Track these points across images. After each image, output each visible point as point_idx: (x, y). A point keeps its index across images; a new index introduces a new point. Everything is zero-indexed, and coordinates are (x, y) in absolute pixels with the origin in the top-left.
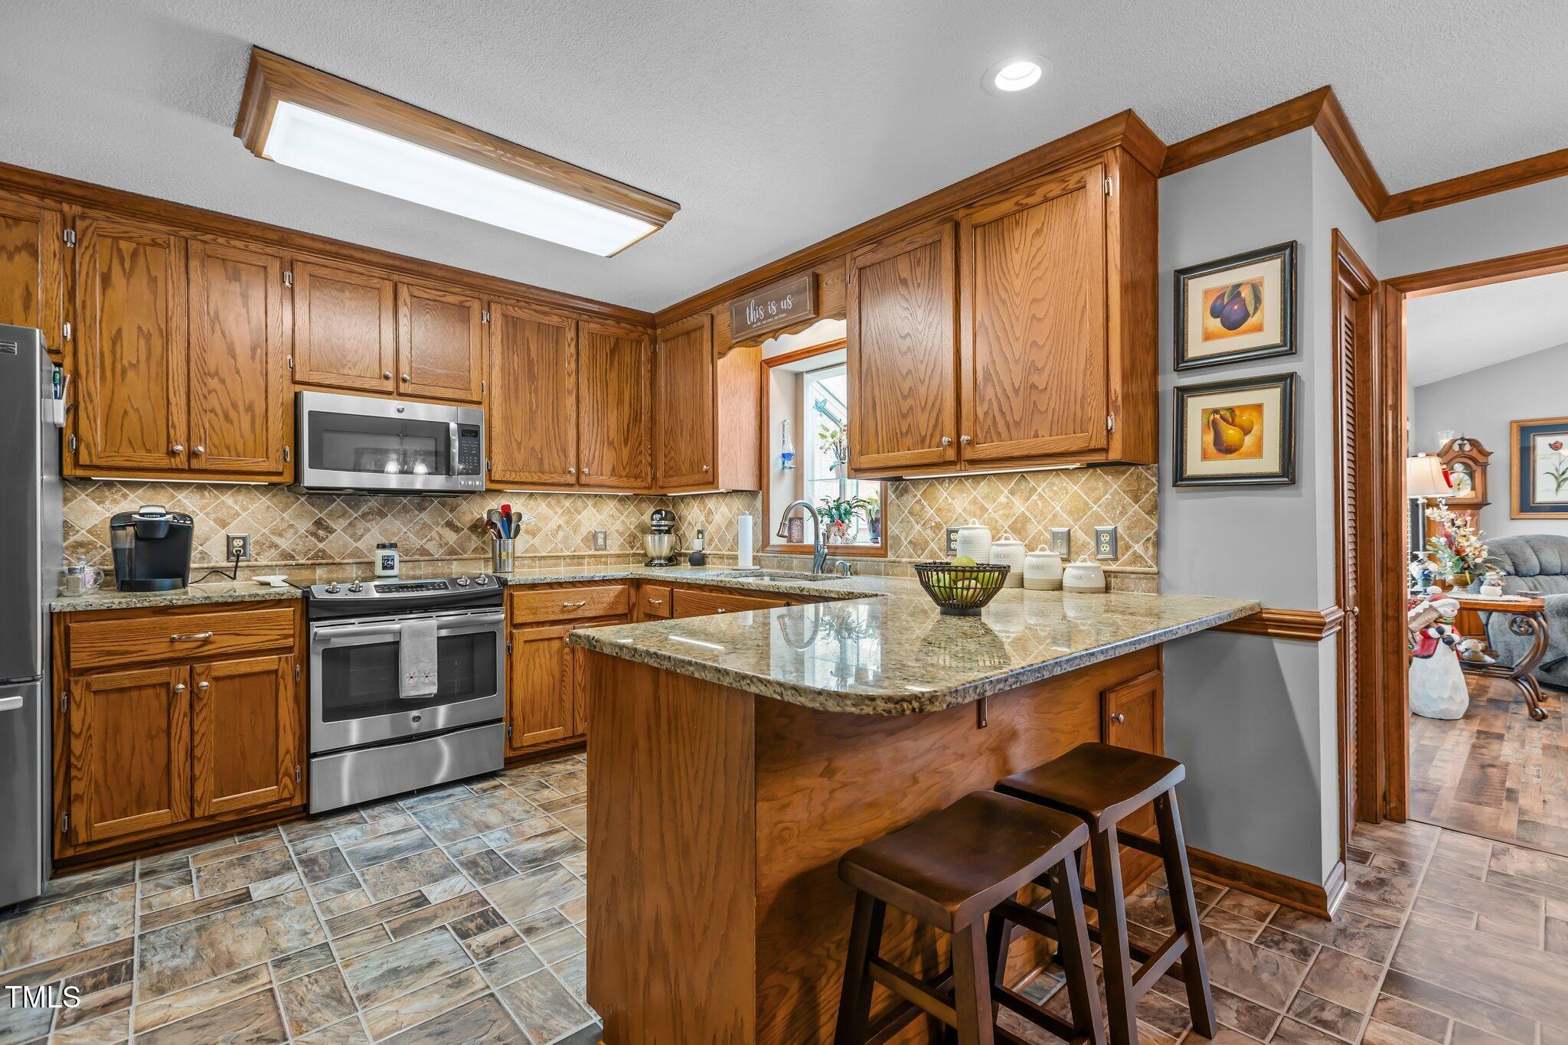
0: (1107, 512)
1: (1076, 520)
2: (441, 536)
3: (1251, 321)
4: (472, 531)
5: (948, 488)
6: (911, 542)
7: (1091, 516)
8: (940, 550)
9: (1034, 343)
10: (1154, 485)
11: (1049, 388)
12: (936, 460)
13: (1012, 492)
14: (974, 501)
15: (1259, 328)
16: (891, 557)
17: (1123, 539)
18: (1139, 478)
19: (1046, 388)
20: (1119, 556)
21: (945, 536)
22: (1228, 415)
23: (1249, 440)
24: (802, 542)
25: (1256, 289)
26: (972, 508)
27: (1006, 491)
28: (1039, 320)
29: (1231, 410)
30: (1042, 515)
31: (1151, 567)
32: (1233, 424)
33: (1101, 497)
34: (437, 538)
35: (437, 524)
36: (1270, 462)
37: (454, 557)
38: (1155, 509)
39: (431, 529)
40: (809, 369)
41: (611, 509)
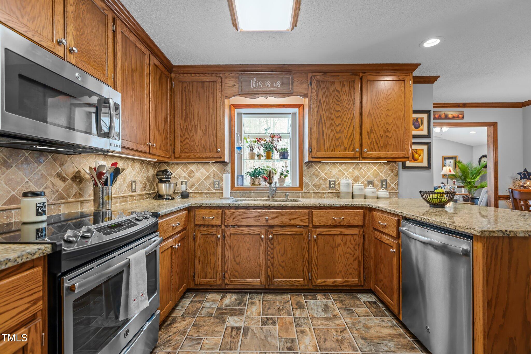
0: (384, 175)
1: (375, 178)
2: (53, 185)
3: (421, 128)
4: (73, 181)
5: (329, 166)
6: (313, 185)
7: (380, 176)
8: (326, 188)
9: (387, 123)
10: (397, 168)
11: (392, 137)
12: (352, 156)
13: (354, 168)
14: (340, 171)
15: (422, 130)
16: (305, 190)
17: (389, 183)
18: (393, 166)
19: (391, 137)
20: (388, 188)
21: (329, 183)
22: (416, 151)
23: (420, 158)
24: (243, 185)
25: (422, 119)
26: (339, 173)
27: (352, 168)
28: (389, 116)
29: (416, 150)
30: (364, 176)
31: (396, 191)
32: (417, 153)
33: (383, 171)
34: (51, 186)
35: (51, 175)
36: (425, 164)
37: (63, 201)
38: (397, 175)
39: (47, 179)
40: (244, 113)
41: (138, 168)
